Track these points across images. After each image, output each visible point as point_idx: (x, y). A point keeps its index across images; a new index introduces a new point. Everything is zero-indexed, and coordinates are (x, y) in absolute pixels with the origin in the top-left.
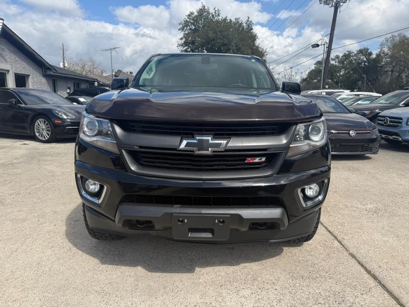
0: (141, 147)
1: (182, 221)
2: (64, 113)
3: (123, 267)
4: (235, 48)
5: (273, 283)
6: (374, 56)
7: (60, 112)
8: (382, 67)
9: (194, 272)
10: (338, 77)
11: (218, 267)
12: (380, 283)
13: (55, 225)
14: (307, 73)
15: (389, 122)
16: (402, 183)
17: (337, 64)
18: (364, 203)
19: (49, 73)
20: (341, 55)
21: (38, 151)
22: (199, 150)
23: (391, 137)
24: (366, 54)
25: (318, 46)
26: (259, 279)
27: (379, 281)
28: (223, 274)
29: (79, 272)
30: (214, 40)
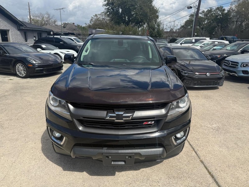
0: (84, 118)
1: (108, 157)
2: (33, 60)
3: (76, 172)
4: (139, 8)
5: (158, 181)
6: (226, 12)
7: (31, 59)
8: (230, 18)
9: (115, 175)
10: (204, 25)
11: (128, 172)
12: (215, 180)
13: (35, 143)
14: (184, 22)
15: (230, 65)
16: (234, 107)
17: (203, 16)
18: (211, 123)
19: (21, 28)
20: (206, 10)
21: (20, 85)
22: (117, 120)
23: (231, 74)
24: (221, 10)
25: (191, 7)
26: (150, 179)
27: (215, 179)
28: (131, 176)
29: (52, 176)
30: (126, 2)
